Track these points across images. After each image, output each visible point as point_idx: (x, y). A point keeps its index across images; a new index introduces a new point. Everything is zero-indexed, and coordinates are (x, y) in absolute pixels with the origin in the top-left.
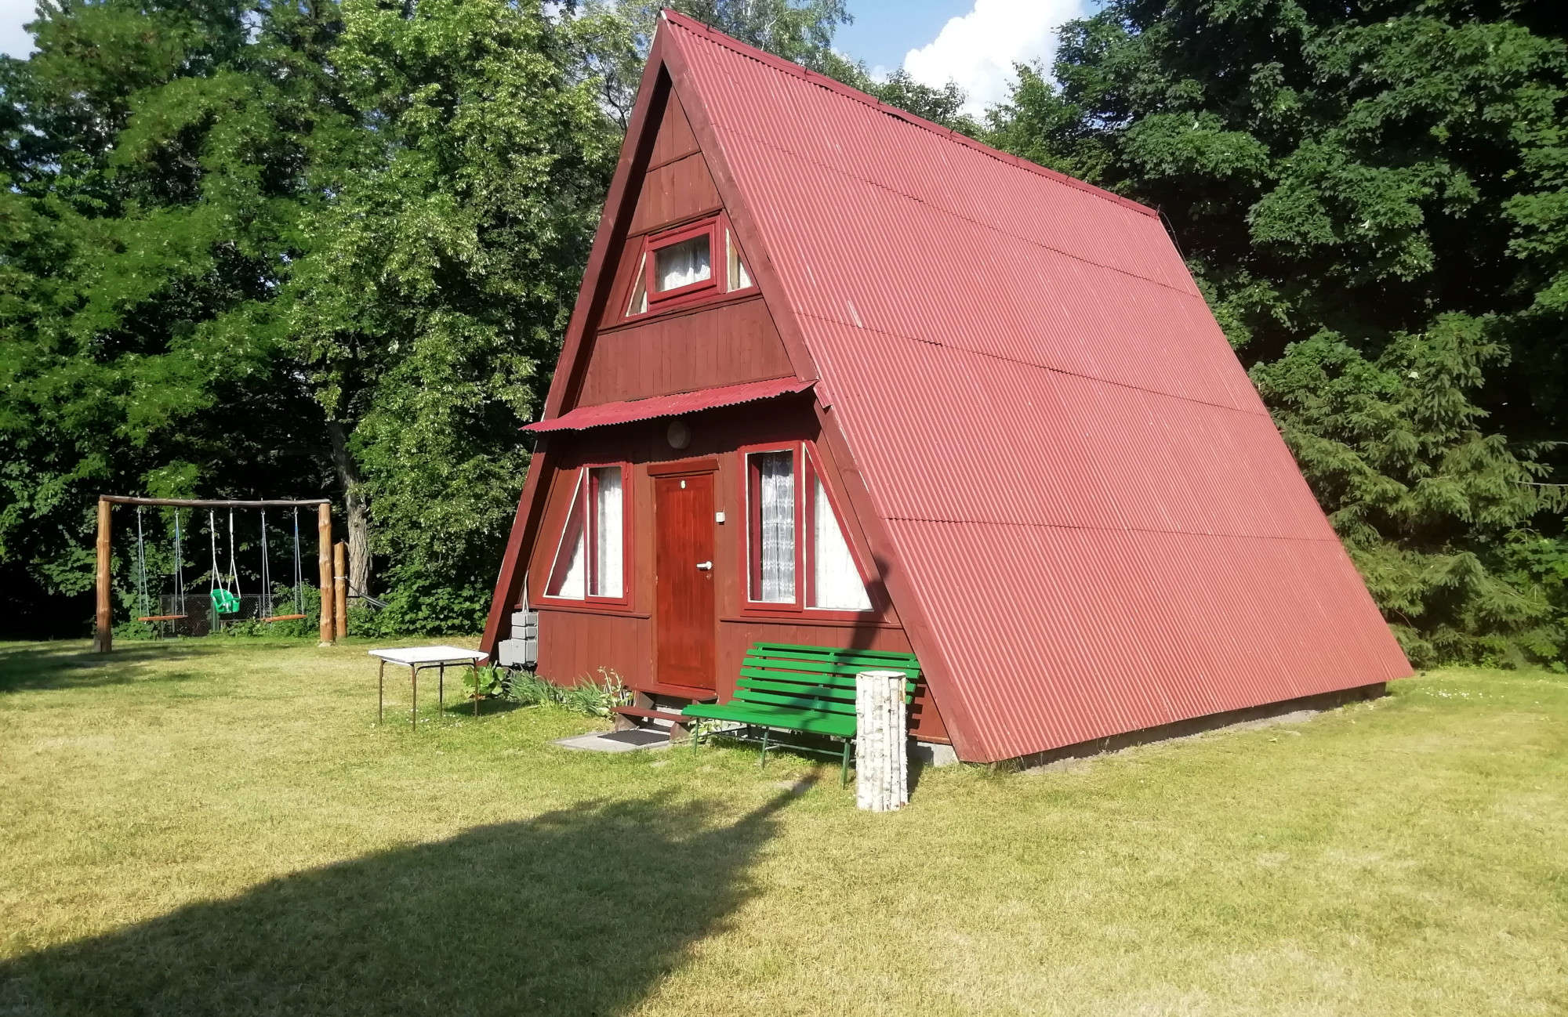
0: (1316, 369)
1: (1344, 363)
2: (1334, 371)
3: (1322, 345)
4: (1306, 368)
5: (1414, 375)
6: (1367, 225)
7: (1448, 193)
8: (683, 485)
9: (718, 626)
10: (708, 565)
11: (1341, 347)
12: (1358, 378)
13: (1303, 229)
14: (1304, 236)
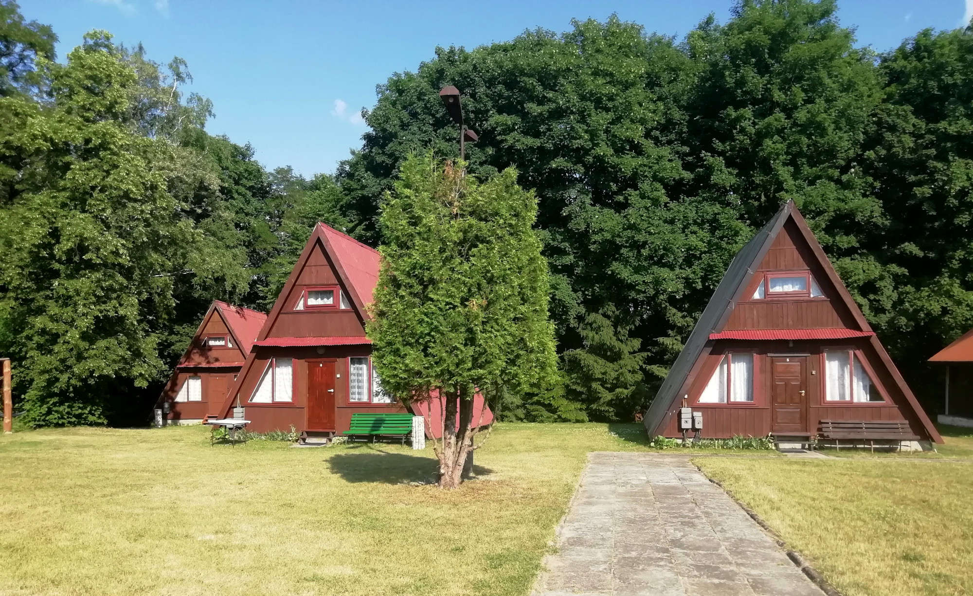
8: (321, 365)
9: (336, 409)
10: (332, 390)
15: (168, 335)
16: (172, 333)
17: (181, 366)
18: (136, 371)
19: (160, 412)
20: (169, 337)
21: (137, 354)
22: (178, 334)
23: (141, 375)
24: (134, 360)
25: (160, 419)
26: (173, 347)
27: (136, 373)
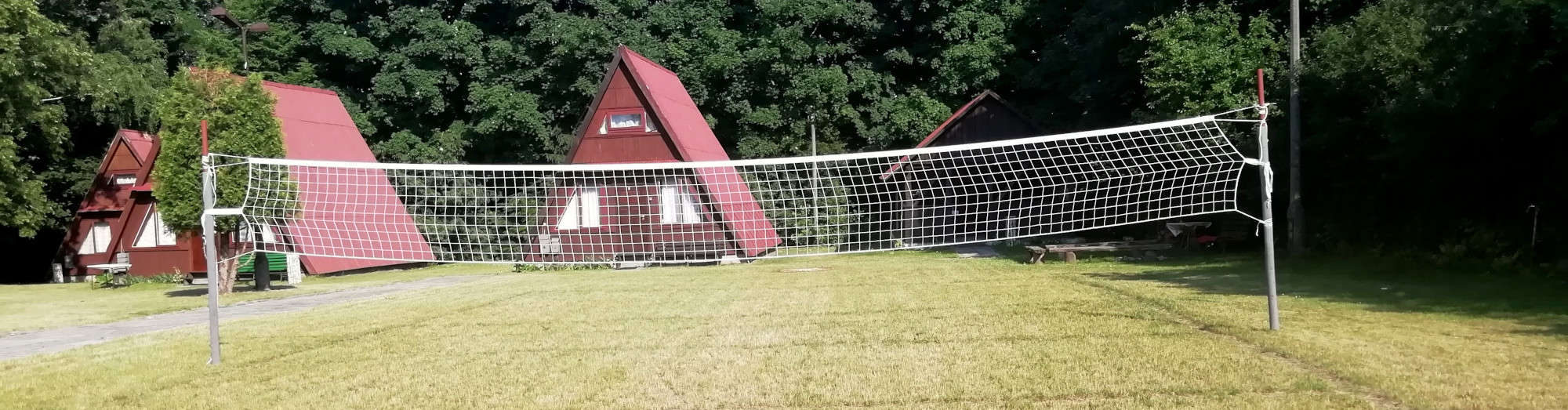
0: (405, 145)
1: (415, 143)
2: (412, 146)
3: (406, 135)
4: (400, 144)
5: (441, 149)
6: (418, 93)
7: (447, 82)
11: (413, 137)
12: (420, 150)
13: (394, 90)
14: (395, 93)
15: (66, 172)
16: (70, 169)
17: (83, 211)
18: (20, 220)
19: (59, 267)
20: (67, 175)
21: (19, 201)
22: (78, 170)
23: (26, 224)
24: (16, 208)
25: (60, 275)
26: (73, 188)
27: (19, 222)
